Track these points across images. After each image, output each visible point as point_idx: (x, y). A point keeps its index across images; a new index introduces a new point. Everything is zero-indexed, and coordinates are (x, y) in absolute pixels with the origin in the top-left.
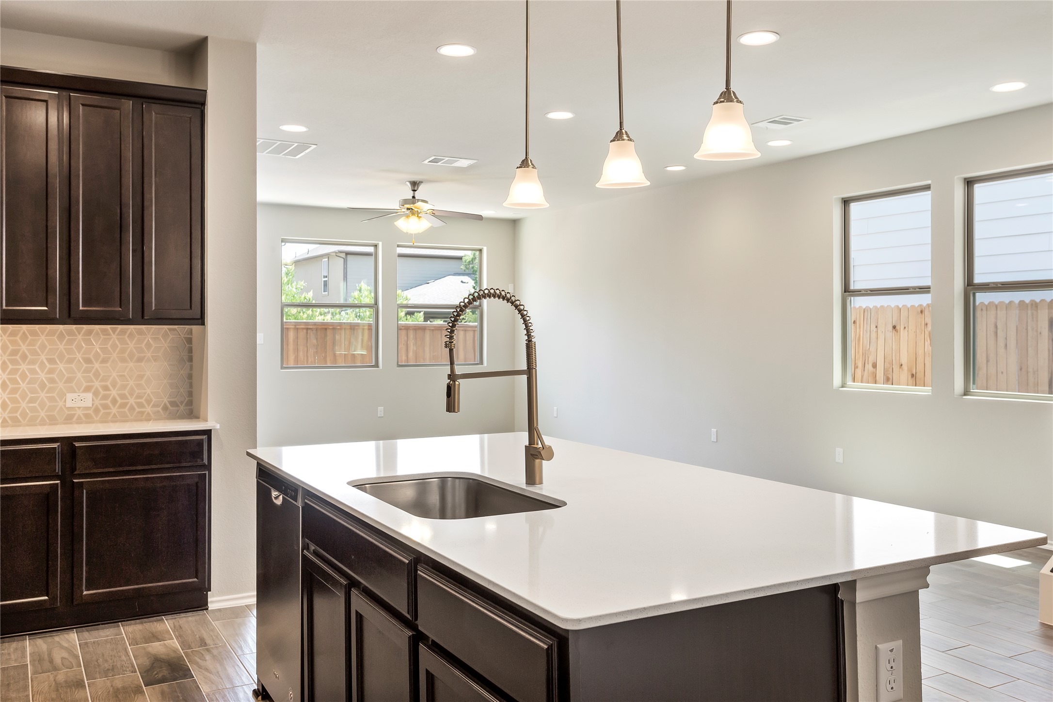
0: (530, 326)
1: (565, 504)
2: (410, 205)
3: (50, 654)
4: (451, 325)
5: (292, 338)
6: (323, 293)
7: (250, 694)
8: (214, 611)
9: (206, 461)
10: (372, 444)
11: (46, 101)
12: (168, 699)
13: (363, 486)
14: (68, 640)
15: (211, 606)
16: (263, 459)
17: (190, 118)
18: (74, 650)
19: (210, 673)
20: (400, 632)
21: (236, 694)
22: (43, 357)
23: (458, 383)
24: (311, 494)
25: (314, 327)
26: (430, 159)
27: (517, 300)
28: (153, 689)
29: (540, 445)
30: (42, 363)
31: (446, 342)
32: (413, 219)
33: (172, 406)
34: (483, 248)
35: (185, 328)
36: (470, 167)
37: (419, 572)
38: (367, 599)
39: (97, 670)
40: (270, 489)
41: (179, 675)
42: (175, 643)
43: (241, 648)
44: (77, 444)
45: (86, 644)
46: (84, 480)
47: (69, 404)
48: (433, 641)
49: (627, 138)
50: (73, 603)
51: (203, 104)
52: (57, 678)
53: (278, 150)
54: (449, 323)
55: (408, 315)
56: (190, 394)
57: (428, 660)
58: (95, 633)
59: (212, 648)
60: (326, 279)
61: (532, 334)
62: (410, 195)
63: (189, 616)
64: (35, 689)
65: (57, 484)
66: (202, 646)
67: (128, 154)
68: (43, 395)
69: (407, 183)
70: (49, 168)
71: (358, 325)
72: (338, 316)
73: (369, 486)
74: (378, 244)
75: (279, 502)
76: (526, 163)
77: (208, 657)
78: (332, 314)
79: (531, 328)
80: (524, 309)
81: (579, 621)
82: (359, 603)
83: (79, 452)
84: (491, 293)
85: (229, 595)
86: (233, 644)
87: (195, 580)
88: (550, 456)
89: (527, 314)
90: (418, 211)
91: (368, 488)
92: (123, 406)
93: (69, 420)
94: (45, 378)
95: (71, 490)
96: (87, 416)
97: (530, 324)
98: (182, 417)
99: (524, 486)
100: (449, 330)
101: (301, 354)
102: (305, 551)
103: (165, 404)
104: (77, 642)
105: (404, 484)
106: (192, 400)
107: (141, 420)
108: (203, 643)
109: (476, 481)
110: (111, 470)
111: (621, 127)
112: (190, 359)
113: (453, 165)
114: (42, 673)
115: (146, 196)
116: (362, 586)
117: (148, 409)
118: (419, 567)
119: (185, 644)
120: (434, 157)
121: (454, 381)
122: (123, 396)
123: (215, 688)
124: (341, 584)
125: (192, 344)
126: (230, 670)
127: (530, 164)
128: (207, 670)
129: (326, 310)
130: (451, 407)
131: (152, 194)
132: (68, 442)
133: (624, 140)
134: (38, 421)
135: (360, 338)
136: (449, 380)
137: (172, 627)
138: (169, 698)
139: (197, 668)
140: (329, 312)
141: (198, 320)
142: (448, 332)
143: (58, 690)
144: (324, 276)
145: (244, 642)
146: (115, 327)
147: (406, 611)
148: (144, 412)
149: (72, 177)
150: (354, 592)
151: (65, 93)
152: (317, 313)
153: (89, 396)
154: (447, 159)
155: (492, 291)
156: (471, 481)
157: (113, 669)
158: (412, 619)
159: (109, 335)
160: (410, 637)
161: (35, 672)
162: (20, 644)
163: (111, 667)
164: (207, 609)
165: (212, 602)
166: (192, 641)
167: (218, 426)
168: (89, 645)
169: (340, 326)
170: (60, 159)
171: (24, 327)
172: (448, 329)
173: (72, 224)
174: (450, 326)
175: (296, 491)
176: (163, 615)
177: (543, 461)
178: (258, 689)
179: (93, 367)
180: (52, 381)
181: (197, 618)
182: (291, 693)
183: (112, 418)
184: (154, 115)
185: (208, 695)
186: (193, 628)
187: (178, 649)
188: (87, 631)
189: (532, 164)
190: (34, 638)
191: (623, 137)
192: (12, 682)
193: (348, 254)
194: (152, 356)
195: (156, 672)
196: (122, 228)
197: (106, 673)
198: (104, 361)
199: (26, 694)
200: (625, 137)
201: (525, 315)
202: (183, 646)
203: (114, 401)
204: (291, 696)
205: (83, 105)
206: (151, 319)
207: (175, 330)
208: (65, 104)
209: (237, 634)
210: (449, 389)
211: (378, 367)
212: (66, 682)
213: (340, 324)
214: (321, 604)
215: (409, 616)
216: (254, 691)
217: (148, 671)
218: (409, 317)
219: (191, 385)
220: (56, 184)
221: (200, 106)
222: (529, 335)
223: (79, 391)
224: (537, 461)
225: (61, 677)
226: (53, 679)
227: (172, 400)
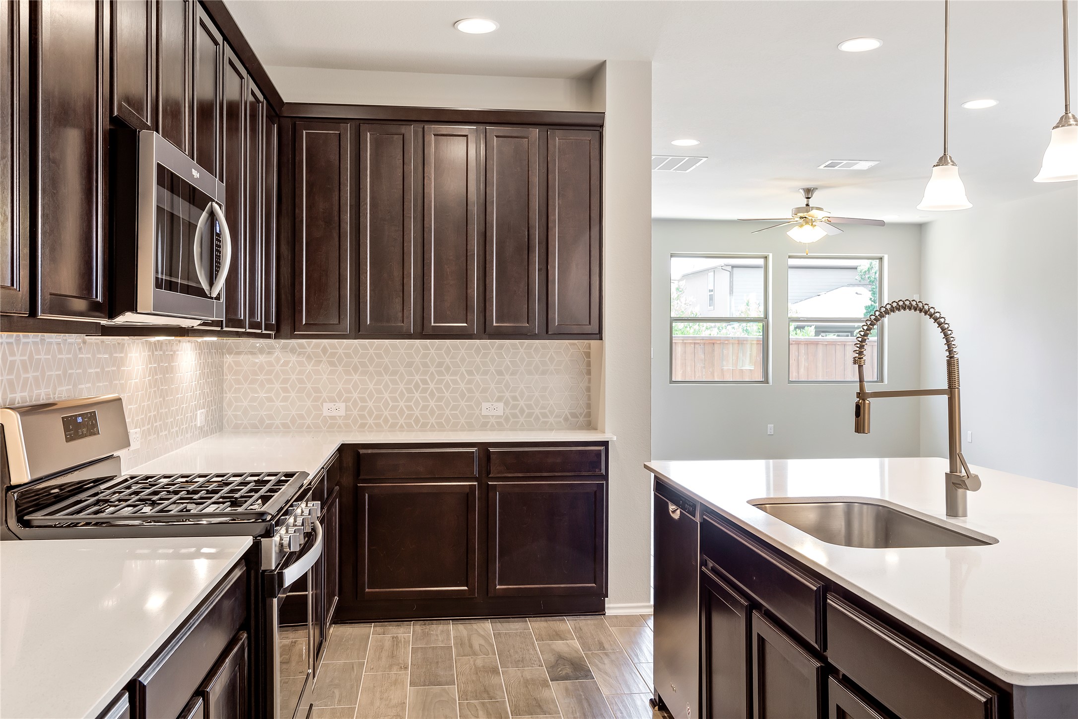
0: (952, 341)
1: (997, 541)
2: (804, 214)
3: (469, 640)
4: (860, 339)
5: (680, 353)
6: (709, 307)
7: (647, 703)
8: (610, 617)
9: (603, 472)
10: (762, 462)
11: (466, 136)
12: (571, 697)
13: (763, 506)
14: (484, 629)
15: (608, 612)
16: (659, 471)
17: (590, 141)
18: (489, 639)
19: (610, 676)
20: (806, 661)
21: (633, 700)
22: (463, 369)
23: (868, 402)
24: (709, 511)
25: (702, 341)
26: (827, 164)
27: (937, 312)
28: (558, 684)
29: (964, 473)
30: (462, 374)
31: (854, 358)
32: (808, 227)
33: (572, 417)
34: (883, 256)
35: (584, 342)
36: (871, 170)
37: (828, 600)
38: (770, 623)
39: (509, 659)
40: (668, 503)
41: (581, 674)
42: (576, 644)
43: (637, 656)
44: (491, 450)
45: (499, 634)
46: (497, 483)
47: (484, 413)
48: (844, 675)
49: (1074, 123)
50: (487, 595)
51: (602, 126)
52: (476, 662)
53: (668, 167)
54: (859, 337)
55: (797, 329)
56: (589, 406)
57: (838, 694)
58: (506, 625)
59: (610, 652)
60: (712, 293)
61: (954, 350)
62: (803, 202)
63: (588, 620)
64: (458, 670)
65: (475, 485)
66: (600, 650)
67: (535, 180)
68: (463, 403)
69: (800, 190)
70: (468, 197)
71: (746, 340)
72: (724, 331)
73: (769, 506)
74: (768, 255)
75: (676, 516)
76: (945, 161)
77: (606, 661)
78: (719, 328)
79: (953, 343)
80: (944, 322)
81: (1027, 676)
82: (761, 626)
83: (493, 457)
84: (906, 305)
85: (624, 603)
86: (630, 651)
87: (594, 585)
88: (977, 485)
89: (948, 328)
90: (812, 219)
91: (768, 508)
92: (530, 415)
93: (484, 426)
94: (465, 387)
95: (487, 490)
96: (499, 424)
97: (952, 339)
98: (581, 428)
99: (944, 517)
100: (858, 346)
101: (689, 369)
102: (703, 567)
103: (566, 415)
104: (492, 632)
105: (806, 506)
106: (590, 412)
107: (545, 430)
108: (601, 646)
109: (887, 509)
110: (520, 475)
111: (1066, 110)
112: (589, 373)
113: (851, 168)
114: (464, 656)
115: (551, 218)
116: (765, 609)
117: (551, 420)
118: (829, 596)
119: (584, 644)
120: (830, 162)
121: (864, 400)
122: (529, 407)
123: (614, 692)
124: (742, 605)
125: (590, 358)
126: (627, 676)
127: (949, 161)
128: (606, 673)
129: (713, 324)
130: (860, 427)
131: (555, 216)
132: (484, 447)
133: (1070, 125)
134: (459, 427)
135: (748, 353)
136: (858, 399)
137: (573, 627)
138: (572, 695)
139: (597, 670)
140: (715, 327)
141: (596, 335)
142: (858, 347)
143: (477, 673)
144: (710, 290)
145: (640, 651)
146: (523, 342)
147: (814, 641)
148: (548, 422)
149: (487, 203)
150: (756, 614)
151: (482, 127)
152: (704, 328)
153: (501, 405)
154: (845, 162)
155: (907, 303)
156: (881, 508)
157: (522, 661)
158: (821, 649)
159: (518, 349)
160: (818, 669)
161: (458, 655)
162: (445, 627)
163: (521, 659)
164: (605, 614)
165: (609, 608)
166: (592, 643)
167: (615, 438)
168: (502, 635)
169: (728, 340)
170: (478, 189)
171: (448, 342)
172: (857, 344)
173: (487, 248)
174: (859, 341)
175: (694, 507)
176: (565, 616)
177: (968, 491)
178: (654, 699)
179: (504, 379)
180: (470, 390)
181: (596, 622)
182: (688, 707)
183: (520, 426)
184: (558, 139)
185: (608, 698)
186: (592, 632)
187: (579, 650)
188: (500, 622)
189: (952, 161)
190: (457, 624)
191: (1069, 121)
192: (440, 660)
193: (733, 267)
194: (555, 369)
195: (560, 669)
196: (529, 249)
197: (516, 663)
198: (513, 374)
199: (452, 673)
200: (1072, 121)
201: (946, 329)
202: (583, 648)
203: (522, 411)
204: (689, 711)
205: (497, 137)
206: (555, 334)
207: (574, 344)
208: (482, 136)
209: (634, 641)
210: (858, 408)
211: (768, 383)
212: (483, 667)
213: (727, 339)
214: (719, 622)
215: (816, 646)
216: (651, 700)
217: (552, 667)
218: (798, 331)
219: (589, 398)
220: (474, 210)
221: (598, 129)
222: (950, 350)
223: (493, 400)
224: (960, 491)
225: (479, 662)
226: (473, 663)
227: (573, 411)
